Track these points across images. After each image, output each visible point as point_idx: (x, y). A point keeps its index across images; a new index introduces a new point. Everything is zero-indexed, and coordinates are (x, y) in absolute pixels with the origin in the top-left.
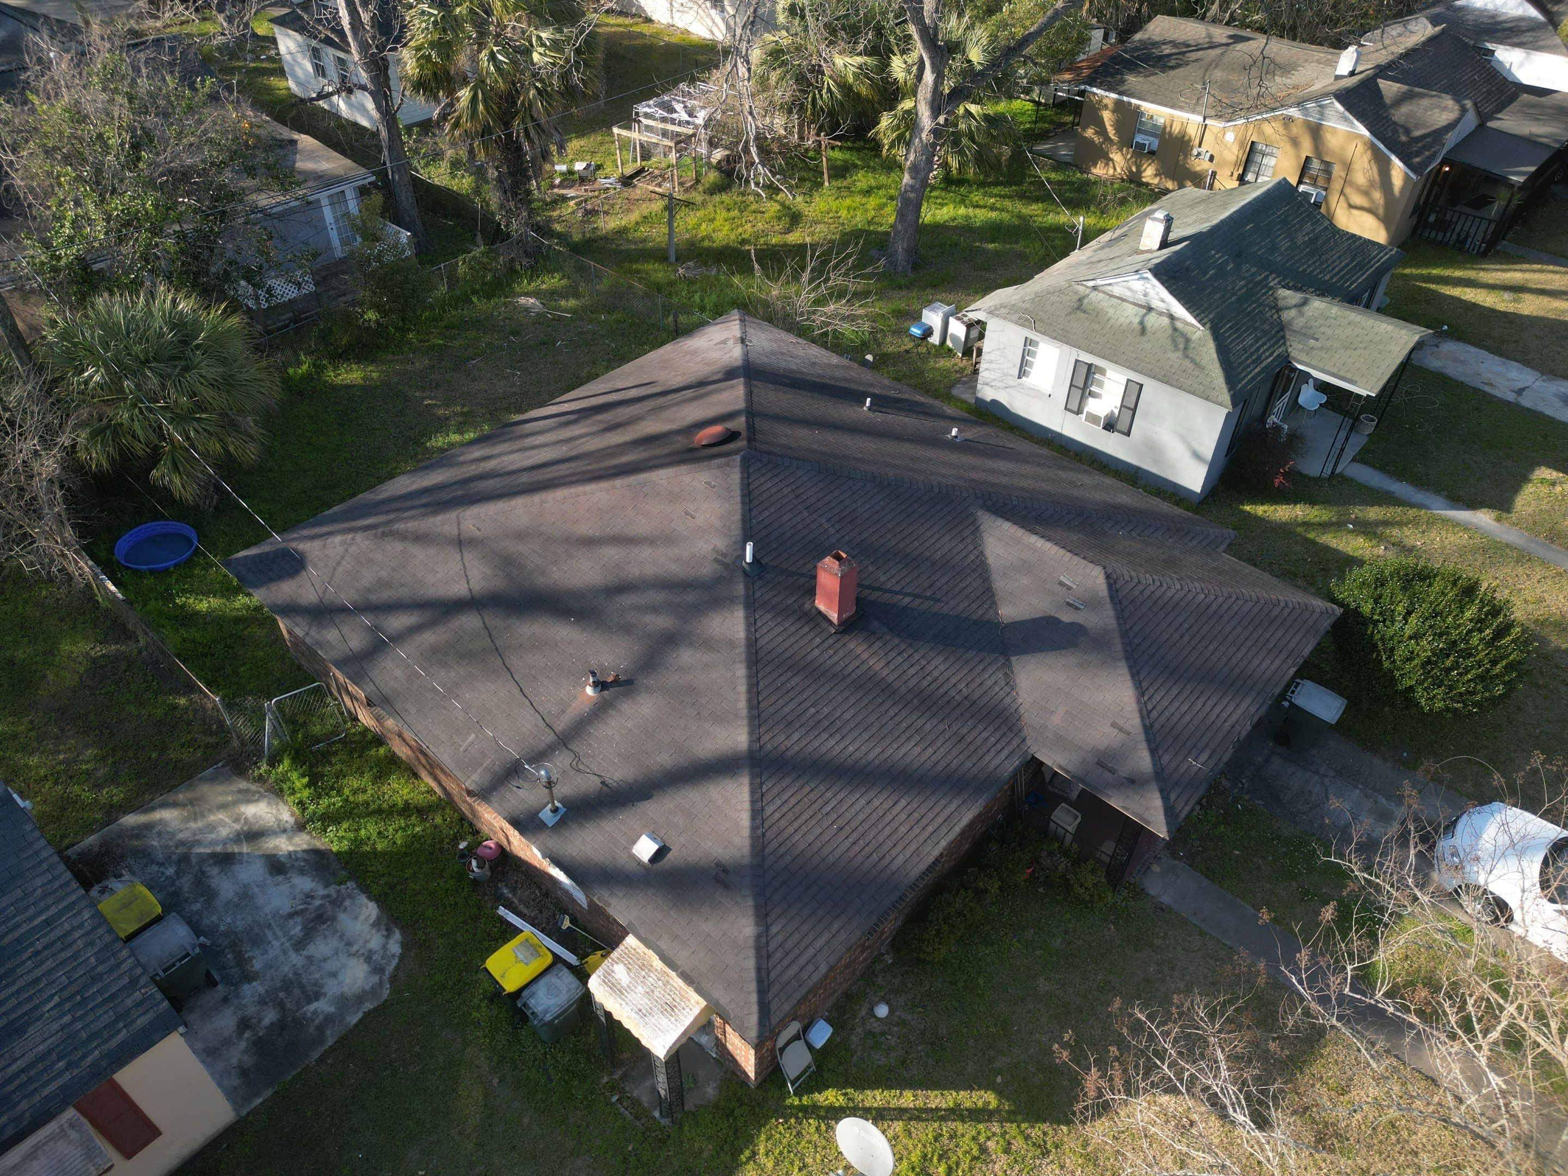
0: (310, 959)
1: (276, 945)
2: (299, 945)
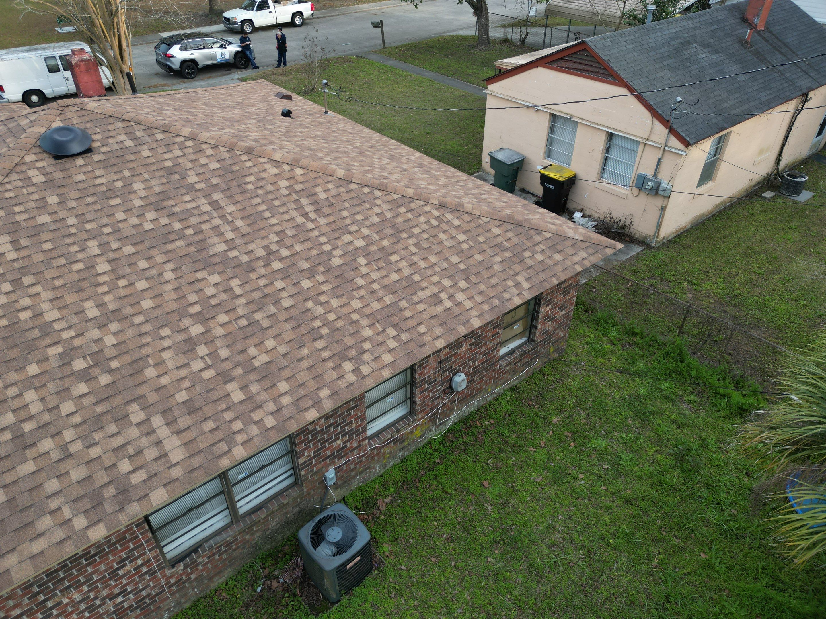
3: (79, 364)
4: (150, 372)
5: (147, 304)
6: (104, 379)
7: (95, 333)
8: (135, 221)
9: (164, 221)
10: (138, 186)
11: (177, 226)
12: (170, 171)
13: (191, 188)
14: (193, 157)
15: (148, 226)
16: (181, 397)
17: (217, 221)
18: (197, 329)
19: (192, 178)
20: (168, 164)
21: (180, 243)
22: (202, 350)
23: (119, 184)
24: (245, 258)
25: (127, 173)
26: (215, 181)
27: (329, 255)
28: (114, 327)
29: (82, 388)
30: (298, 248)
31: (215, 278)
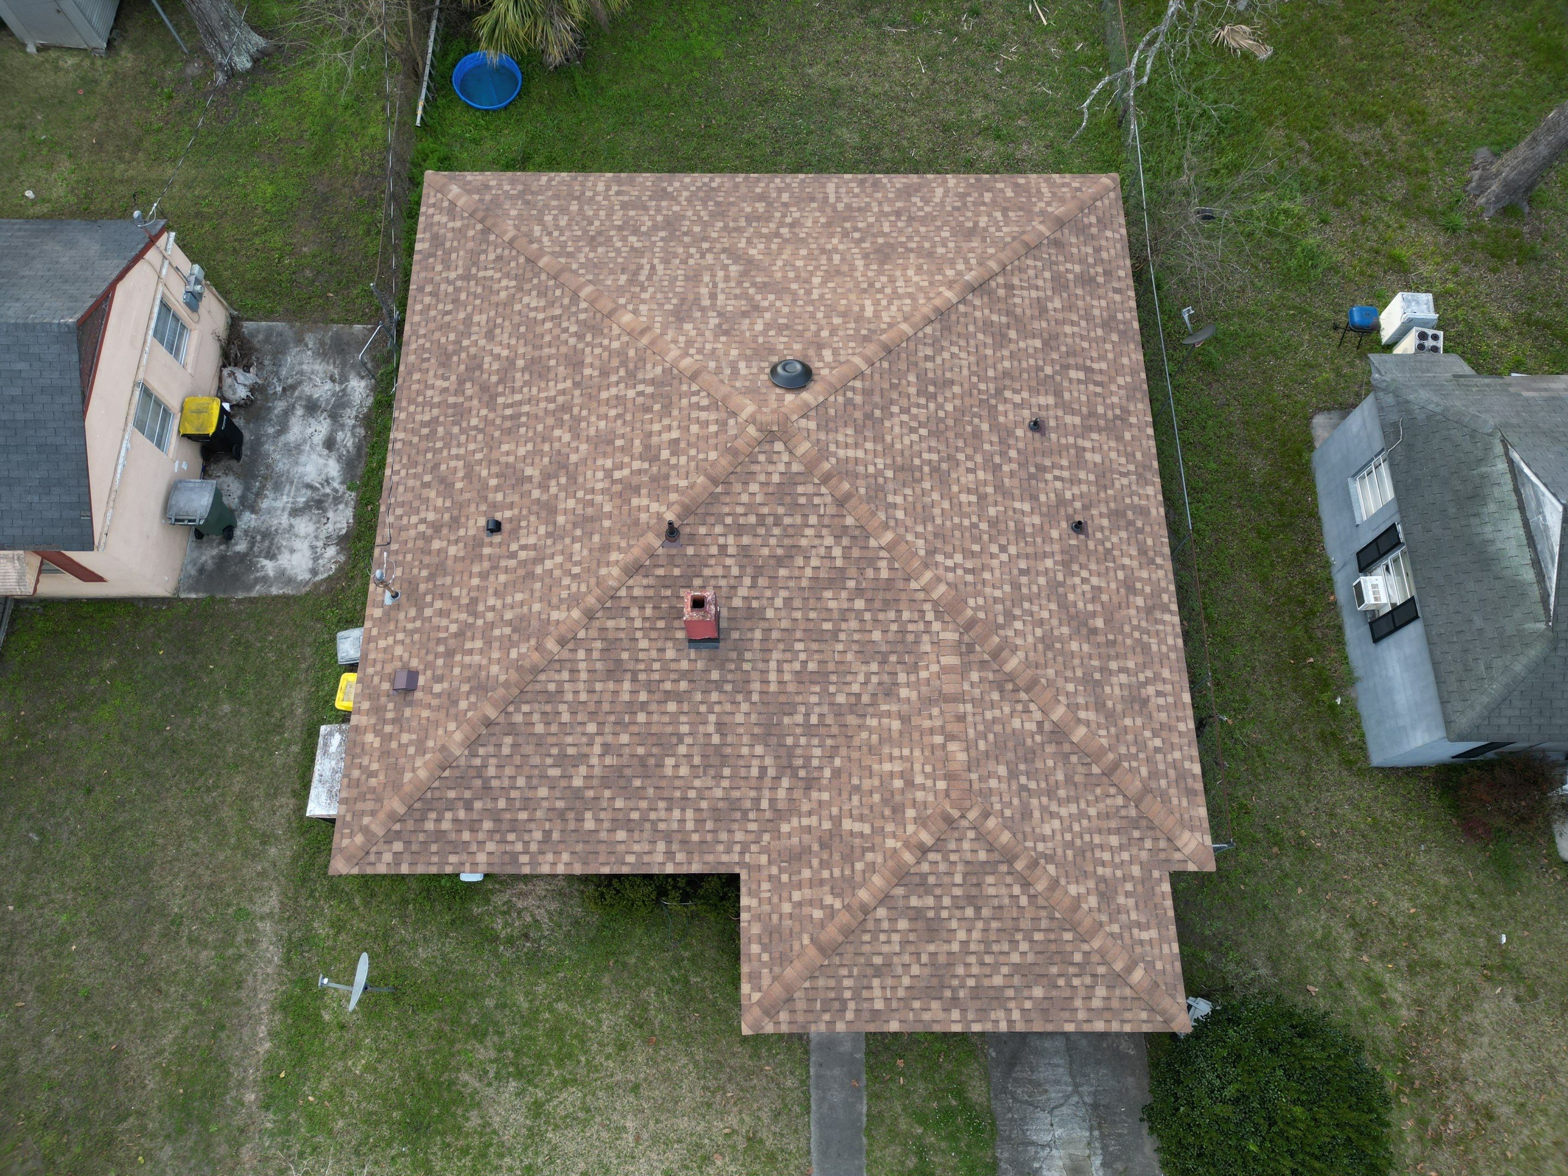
0: (291, 526)
1: (285, 500)
2: (295, 512)
3: (857, 235)
4: (823, 220)
5: (803, 252)
6: (848, 225)
7: (841, 247)
8: (778, 304)
9: (758, 297)
10: (759, 327)
11: (751, 291)
12: (726, 333)
13: (720, 315)
14: (699, 339)
15: (772, 297)
16: (814, 205)
17: (721, 285)
18: (784, 231)
19: (714, 321)
20: (723, 339)
21: (759, 279)
22: (788, 220)
23: (772, 333)
24: (723, 256)
25: (761, 340)
26: (698, 314)
27: (662, 239)
28: (829, 247)
29: (860, 225)
30: (680, 250)
31: (752, 252)
